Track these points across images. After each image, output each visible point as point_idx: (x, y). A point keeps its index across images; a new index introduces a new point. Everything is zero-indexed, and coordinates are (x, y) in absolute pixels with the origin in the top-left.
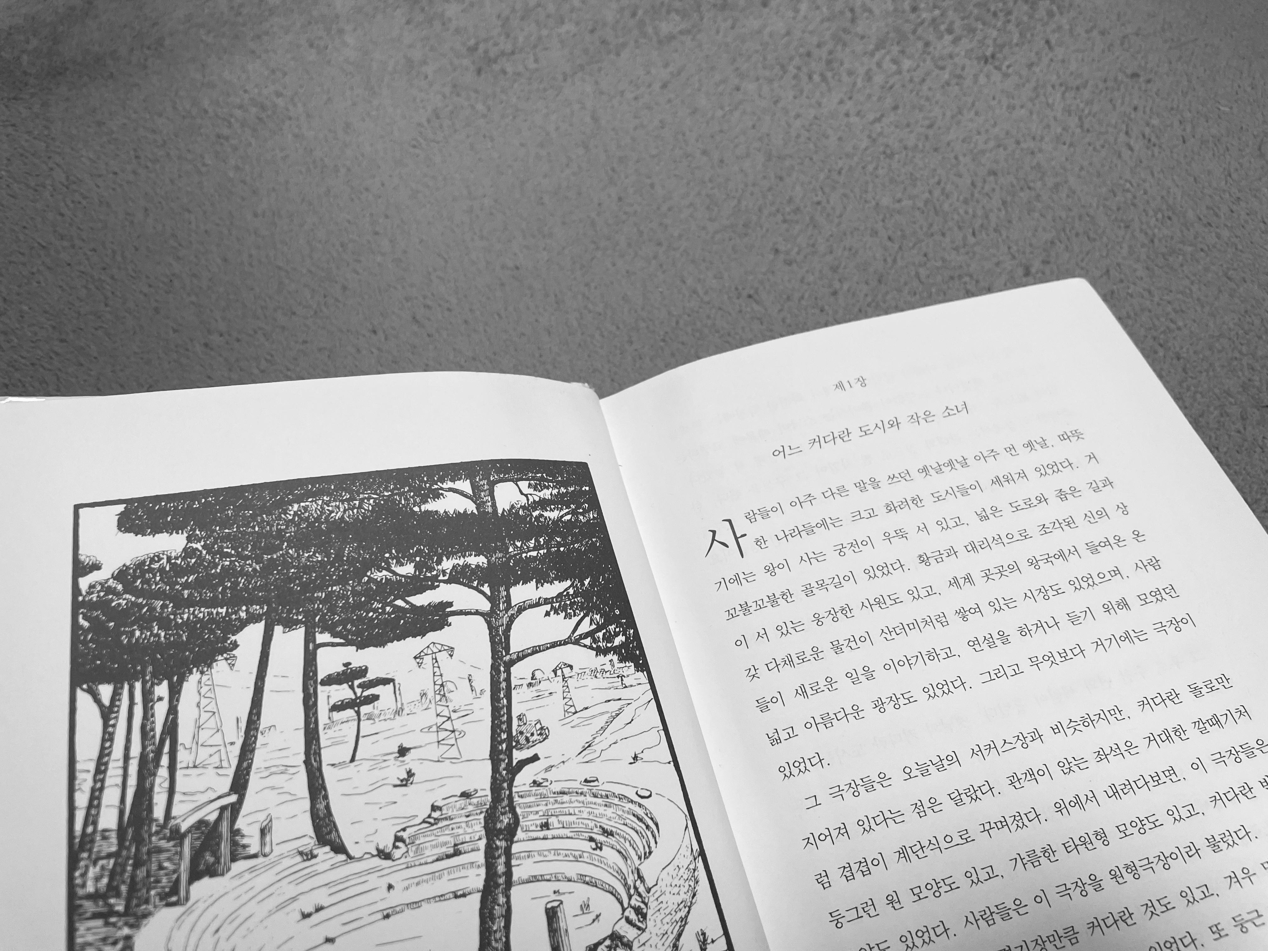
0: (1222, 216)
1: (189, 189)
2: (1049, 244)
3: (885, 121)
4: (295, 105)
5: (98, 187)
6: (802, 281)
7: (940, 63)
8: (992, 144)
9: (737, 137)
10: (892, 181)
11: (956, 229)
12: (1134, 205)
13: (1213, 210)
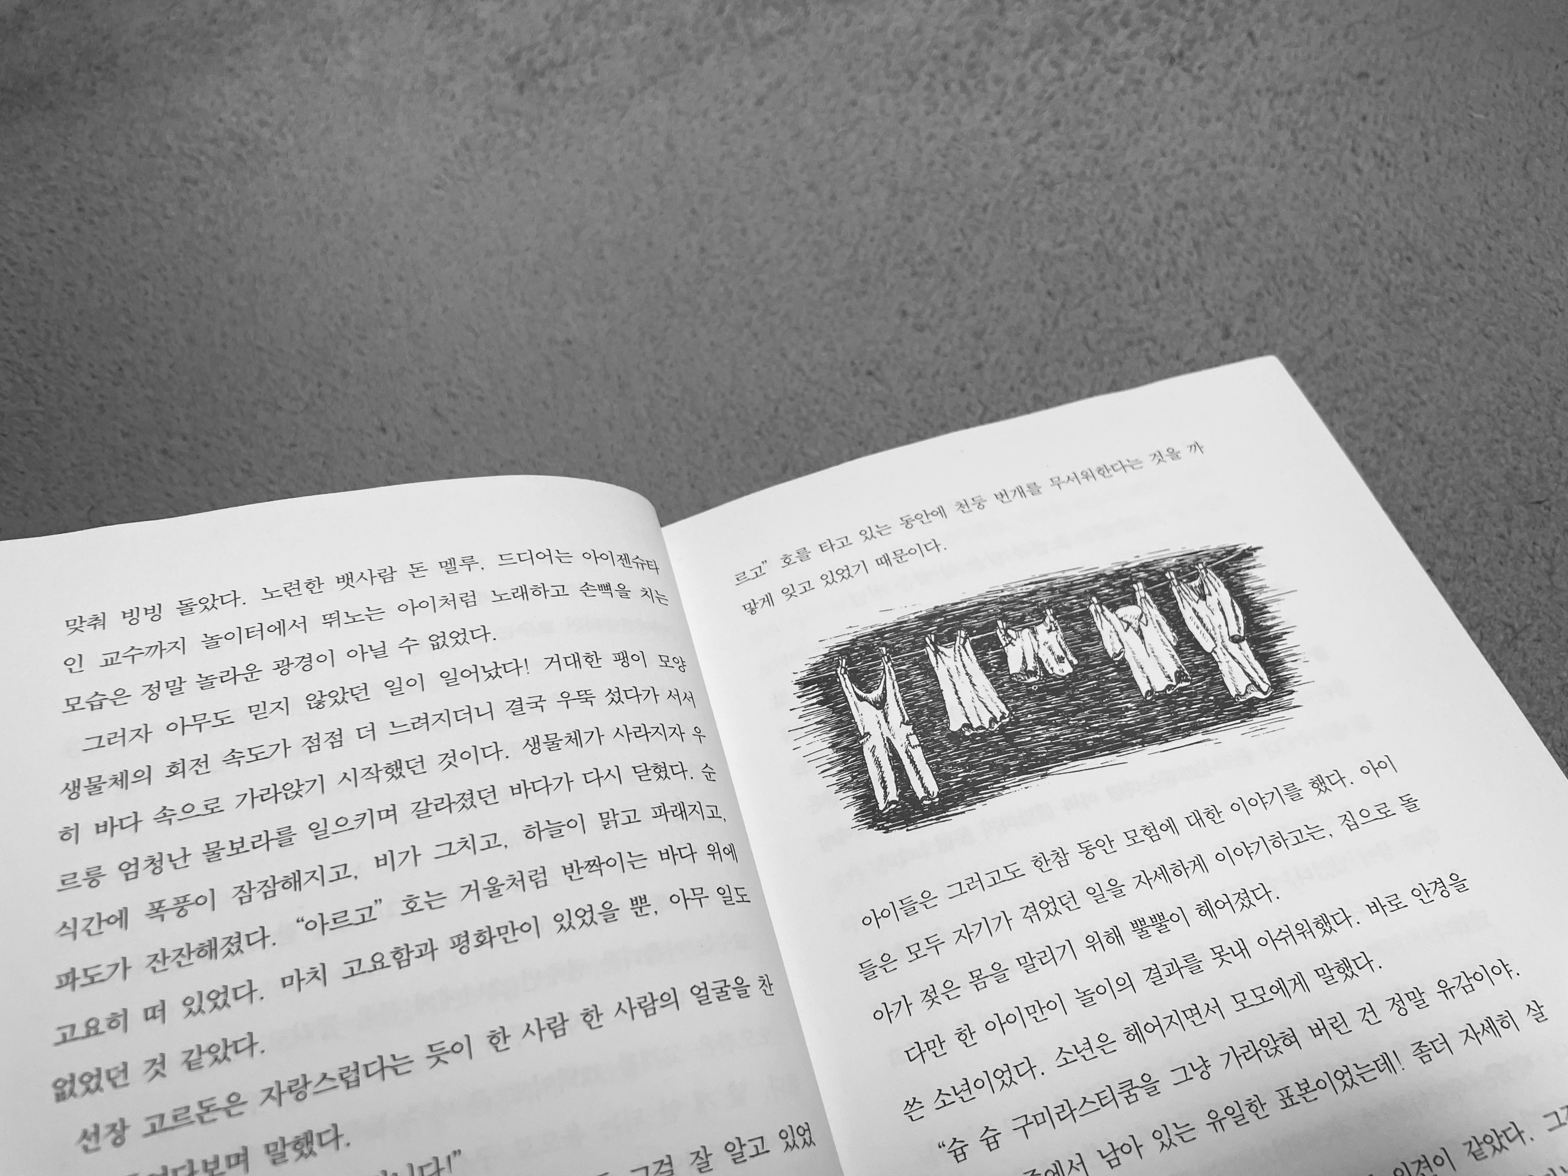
0: (1477, 254)
1: (145, 249)
2: (1254, 297)
3: (1043, 141)
4: (283, 137)
5: (30, 249)
6: (937, 351)
7: (1113, 65)
8: (1180, 168)
9: (853, 166)
10: (1052, 219)
11: (1134, 279)
12: (1363, 243)
13: (1465, 247)
